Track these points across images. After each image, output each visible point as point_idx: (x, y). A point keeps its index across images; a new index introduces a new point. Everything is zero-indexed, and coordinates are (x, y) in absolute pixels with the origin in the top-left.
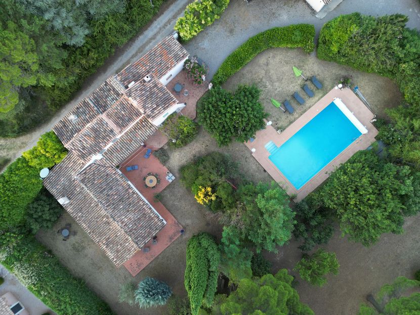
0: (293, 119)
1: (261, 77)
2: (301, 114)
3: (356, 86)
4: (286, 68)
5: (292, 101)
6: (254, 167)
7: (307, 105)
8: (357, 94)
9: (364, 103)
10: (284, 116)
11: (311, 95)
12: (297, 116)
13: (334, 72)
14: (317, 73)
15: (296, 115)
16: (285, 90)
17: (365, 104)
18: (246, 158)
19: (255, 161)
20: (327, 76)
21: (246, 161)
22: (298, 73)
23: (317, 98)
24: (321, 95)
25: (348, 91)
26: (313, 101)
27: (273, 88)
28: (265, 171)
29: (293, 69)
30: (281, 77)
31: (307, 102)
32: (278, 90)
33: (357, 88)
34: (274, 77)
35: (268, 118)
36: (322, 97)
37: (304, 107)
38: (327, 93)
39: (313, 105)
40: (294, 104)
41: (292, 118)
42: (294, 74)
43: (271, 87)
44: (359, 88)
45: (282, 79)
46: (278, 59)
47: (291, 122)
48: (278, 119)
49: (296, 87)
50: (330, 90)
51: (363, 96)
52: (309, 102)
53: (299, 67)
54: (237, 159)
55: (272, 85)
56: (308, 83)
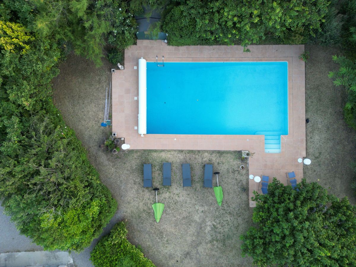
0: (214, 155)
1: (209, 245)
2: (199, 151)
3: (102, 127)
4: (168, 228)
5: (196, 178)
6: (317, 137)
7: (181, 156)
8: (110, 117)
9: (111, 99)
10: (222, 169)
11: (165, 166)
12: (206, 154)
13: (113, 170)
14: (136, 187)
15: (206, 157)
16: (193, 201)
17: (110, 96)
18: (317, 158)
19: (309, 144)
20: (125, 172)
21: (320, 153)
22: (159, 209)
23: (163, 155)
24: (155, 154)
25: (118, 130)
26: (169, 156)
27: (207, 216)
28: (307, 121)
29: (161, 219)
30: (183, 222)
31: (178, 161)
32: (201, 209)
33: (103, 124)
34: (192, 230)
35: (244, 183)
36: (156, 151)
37: (188, 158)
38: (145, 150)
39: (175, 151)
40: (198, 172)
41: (215, 159)
42: (164, 212)
43: (207, 220)
44: (101, 121)
45: (184, 218)
46: (168, 250)
47: (220, 153)
48: (234, 172)
49: (176, 192)
50: (137, 151)
51: (104, 108)
52: (176, 159)
53: (151, 214)
54: (330, 168)
55: (204, 221)
56: (157, 184)
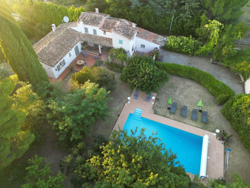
0: (168, 116)
1: (179, 87)
2: (175, 120)
3: (230, 149)
4: (197, 97)
5: (179, 110)
6: (118, 108)
7: (185, 121)
8: (225, 153)
9: (224, 163)
10: (165, 110)
11: (194, 119)
12: (172, 118)
13: (223, 126)
14: (211, 116)
15: (172, 116)
16: (182, 102)
17: (225, 165)
18: (121, 101)
19: (122, 107)
20: (217, 124)
21: (119, 102)
22: (200, 104)
23: (195, 124)
24: (199, 126)
25: (220, 146)
26: (190, 123)
27: (178, 96)
28: (119, 116)
29: (199, 101)
30: (189, 97)
31: (187, 120)
32: (179, 99)
33: (230, 150)
34: (185, 93)
35: (157, 102)
36: (199, 128)
37: (182, 119)
38: (205, 130)
39: (188, 124)
40: (178, 112)
41: (168, 115)
43: (177, 95)
44: (231, 152)
45: (188, 98)
46: (197, 90)
47: (164, 116)
48: (160, 107)
49: (190, 108)
50: (210, 131)
51: (229, 159)
53: (204, 103)
54: (118, 97)
55: (179, 95)
56: (200, 114)
